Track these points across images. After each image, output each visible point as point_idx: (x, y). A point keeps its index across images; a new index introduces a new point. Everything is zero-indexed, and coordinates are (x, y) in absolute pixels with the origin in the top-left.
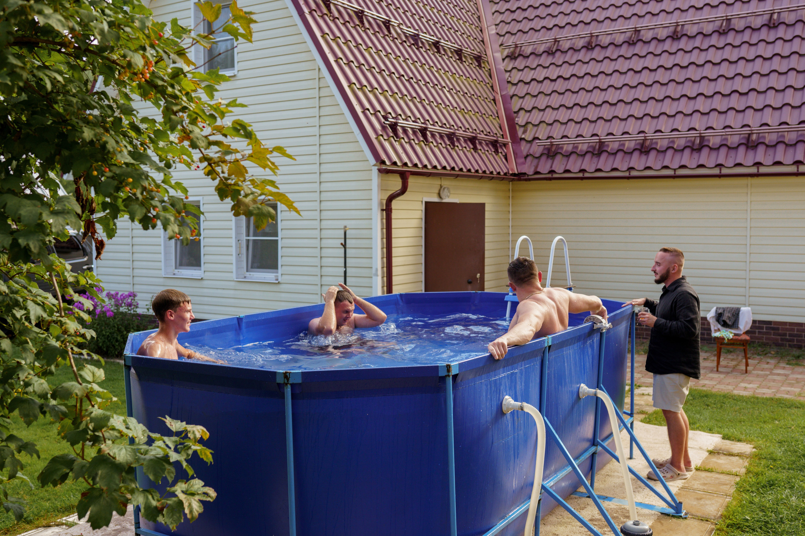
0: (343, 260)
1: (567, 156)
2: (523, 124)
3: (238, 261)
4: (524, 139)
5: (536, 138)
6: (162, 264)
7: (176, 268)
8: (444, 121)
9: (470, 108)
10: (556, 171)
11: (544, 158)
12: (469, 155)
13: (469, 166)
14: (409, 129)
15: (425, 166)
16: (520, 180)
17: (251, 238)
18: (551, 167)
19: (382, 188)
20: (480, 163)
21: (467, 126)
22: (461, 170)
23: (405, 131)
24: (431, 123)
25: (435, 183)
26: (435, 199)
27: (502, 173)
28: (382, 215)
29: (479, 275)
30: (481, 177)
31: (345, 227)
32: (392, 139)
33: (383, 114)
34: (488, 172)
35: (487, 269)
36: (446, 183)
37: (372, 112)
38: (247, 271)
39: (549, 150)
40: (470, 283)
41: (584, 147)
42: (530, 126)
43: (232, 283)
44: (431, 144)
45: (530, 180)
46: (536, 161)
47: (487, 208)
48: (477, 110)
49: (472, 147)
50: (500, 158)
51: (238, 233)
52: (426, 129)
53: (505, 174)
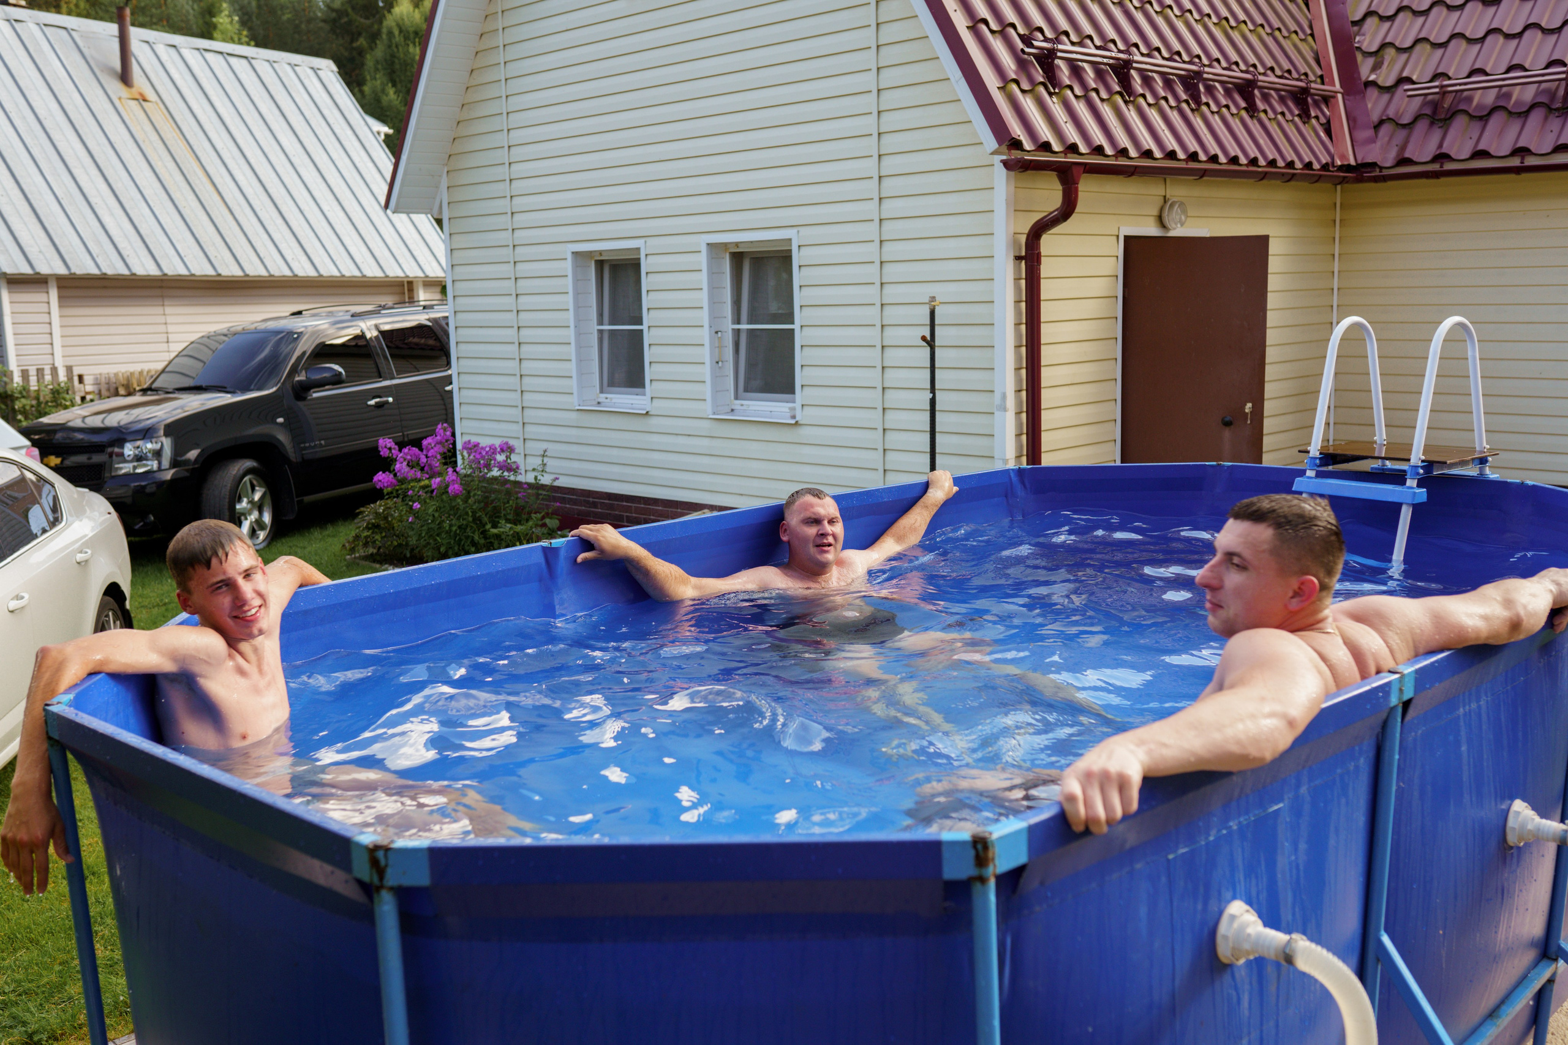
0: (928, 373)
1: (1481, 118)
2: (1374, 48)
3: (716, 377)
4: (1374, 84)
5: (1402, 80)
6: (574, 383)
7: (602, 392)
8: (1177, 46)
9: (1242, 16)
10: (1453, 154)
11: (1422, 126)
12: (1236, 124)
13: (1234, 150)
14: (1086, 66)
15: (1124, 152)
16: (1360, 180)
17: (744, 326)
18: (1440, 146)
19: (1017, 208)
20: (1261, 142)
21: (1234, 57)
22: (1214, 159)
23: (1076, 71)
24: (1144, 50)
25: (1152, 191)
26: (1151, 230)
27: (1316, 166)
28: (1017, 270)
29: (1249, 405)
30: (1264, 176)
31: (933, 299)
32: (1042, 89)
33: (1022, 30)
34: (1280, 163)
35: (1270, 389)
36: (1177, 191)
37: (994, 26)
38: (736, 398)
39: (1436, 106)
40: (1227, 424)
41: (1528, 94)
42: (1390, 53)
43: (706, 424)
44: (1141, 100)
45: (1385, 179)
46: (1402, 134)
47: (1274, 248)
48: (1259, 20)
49: (1243, 104)
50: (1313, 132)
51: (714, 317)
52: (1128, 64)
53: (1325, 167)
